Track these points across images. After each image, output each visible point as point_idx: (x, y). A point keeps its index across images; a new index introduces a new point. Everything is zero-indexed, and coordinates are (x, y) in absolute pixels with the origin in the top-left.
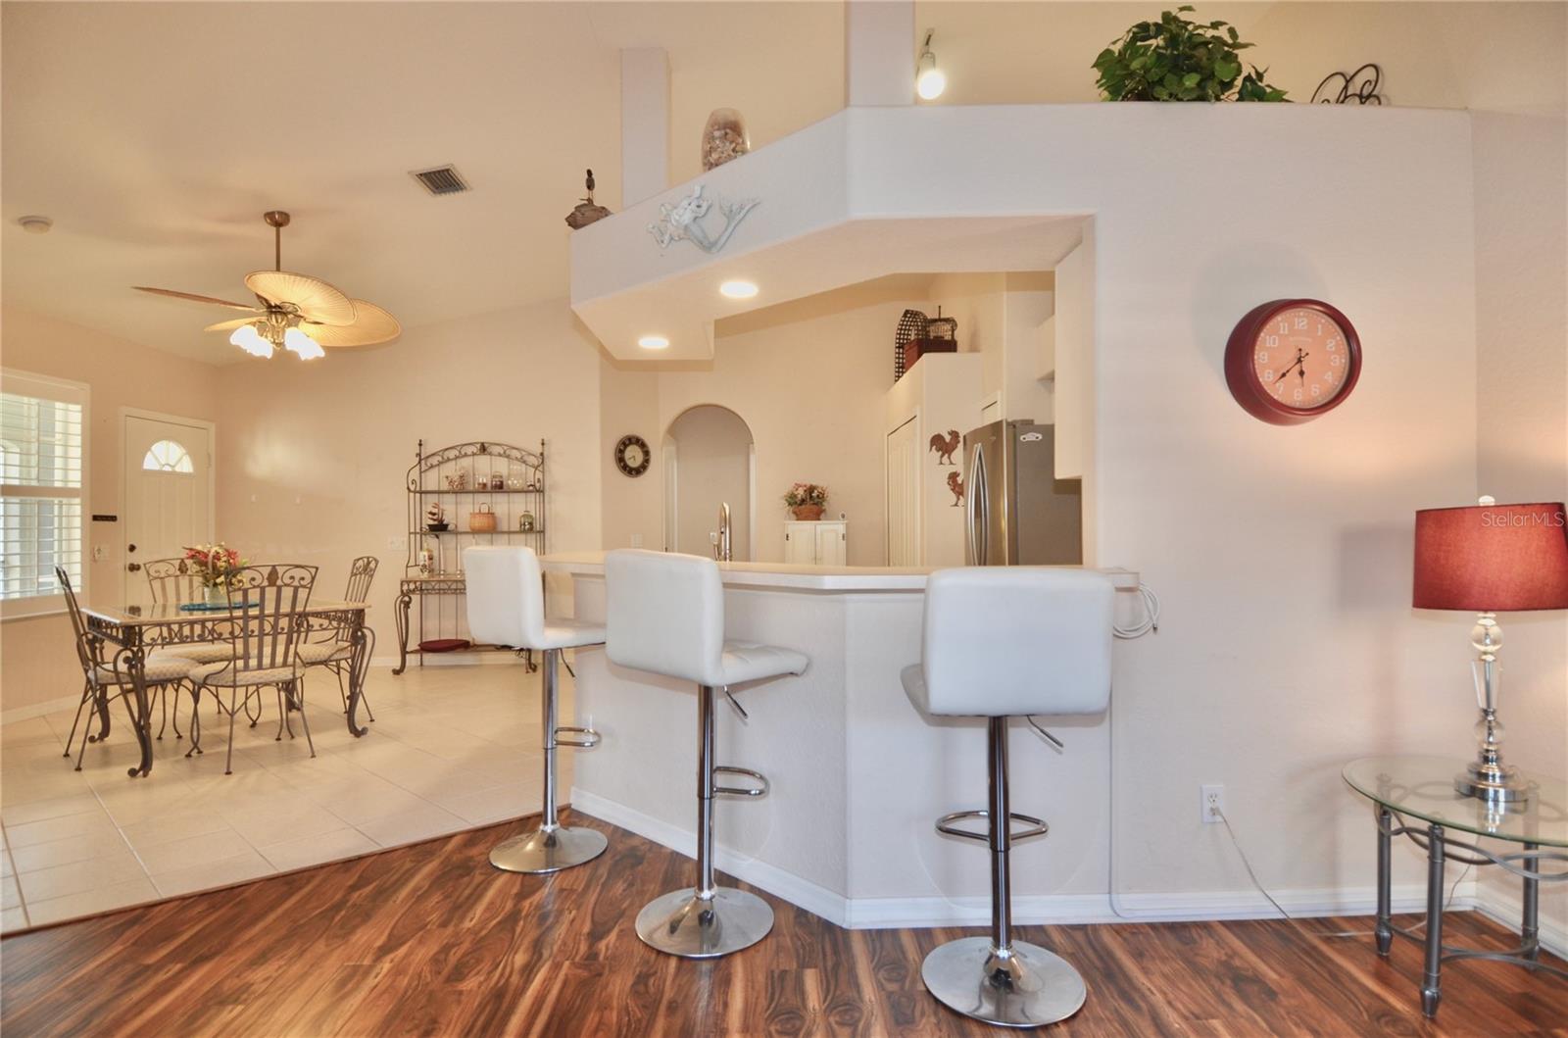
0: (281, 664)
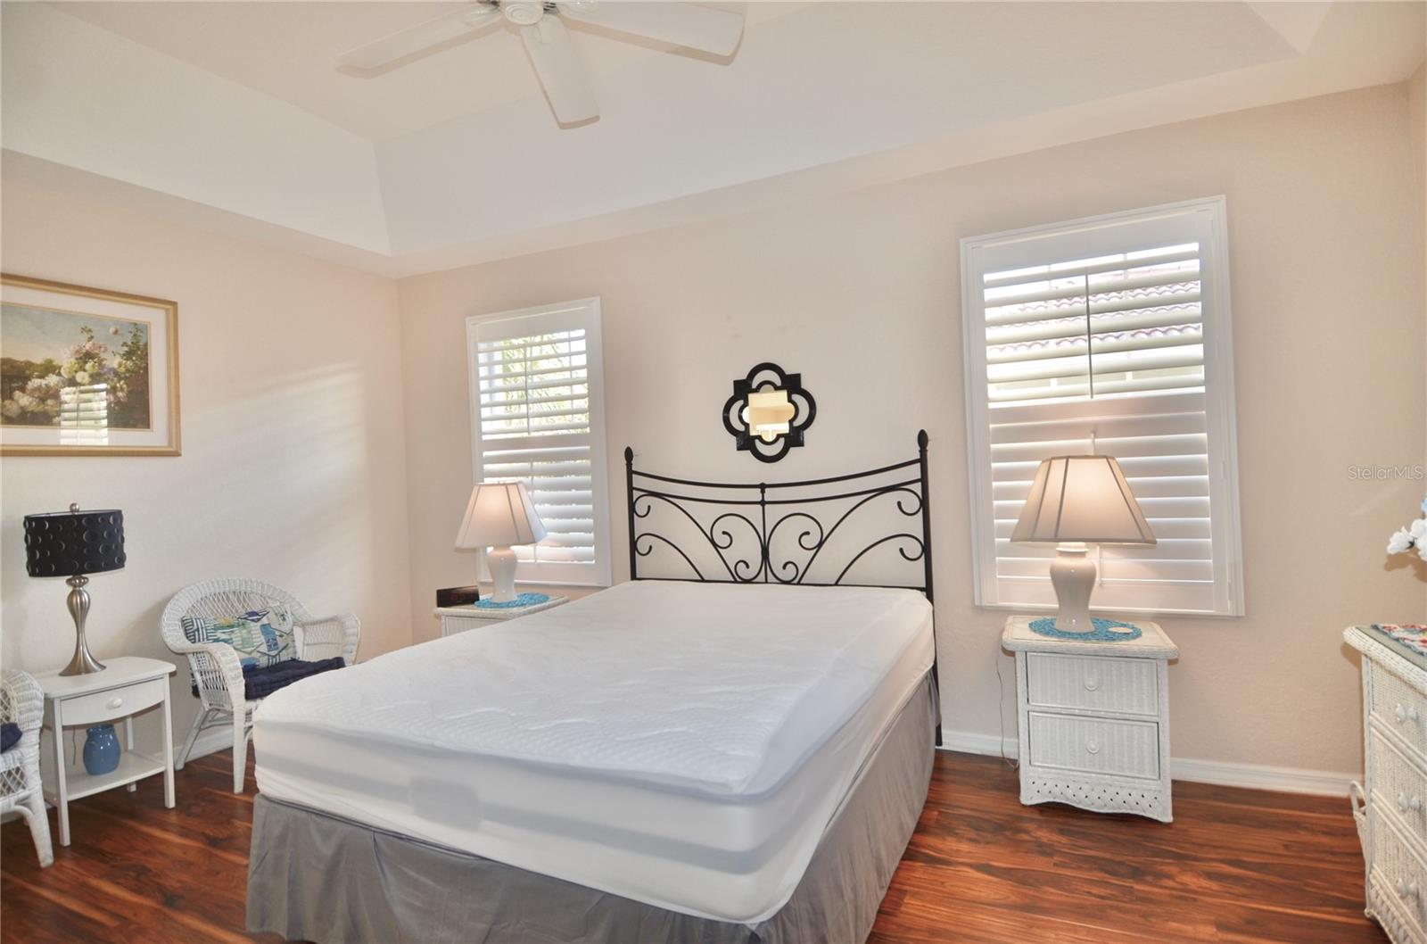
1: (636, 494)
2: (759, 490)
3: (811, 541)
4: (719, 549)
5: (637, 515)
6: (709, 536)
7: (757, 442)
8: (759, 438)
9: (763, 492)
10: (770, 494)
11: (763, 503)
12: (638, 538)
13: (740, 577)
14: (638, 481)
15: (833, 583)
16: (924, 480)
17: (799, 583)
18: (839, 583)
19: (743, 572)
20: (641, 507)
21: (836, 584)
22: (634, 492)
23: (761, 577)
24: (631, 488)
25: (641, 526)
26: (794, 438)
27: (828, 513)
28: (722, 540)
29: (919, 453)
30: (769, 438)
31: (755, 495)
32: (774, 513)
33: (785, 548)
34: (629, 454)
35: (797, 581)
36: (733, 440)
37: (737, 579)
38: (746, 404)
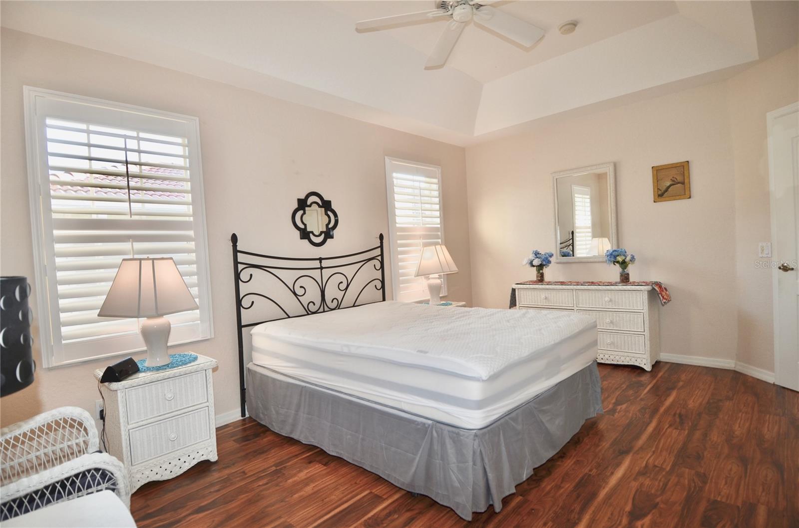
1: (240, 267)
2: (319, 261)
3: (343, 286)
4: (298, 297)
5: (241, 280)
6: (293, 290)
7: (311, 235)
8: (312, 232)
9: (321, 262)
10: (325, 263)
11: (321, 268)
12: (242, 298)
13: (310, 311)
14: (241, 258)
15: (352, 305)
16: (382, 255)
17: (339, 309)
18: (355, 305)
19: (313, 308)
20: (244, 276)
21: (354, 306)
22: (239, 265)
23: (321, 310)
24: (236, 263)
25: (244, 289)
26: (328, 234)
27: (349, 271)
28: (300, 291)
29: (380, 243)
30: (317, 233)
31: (316, 264)
32: (327, 273)
33: (332, 292)
34: (234, 239)
35: (338, 307)
36: (298, 233)
37: (309, 313)
38: (304, 213)
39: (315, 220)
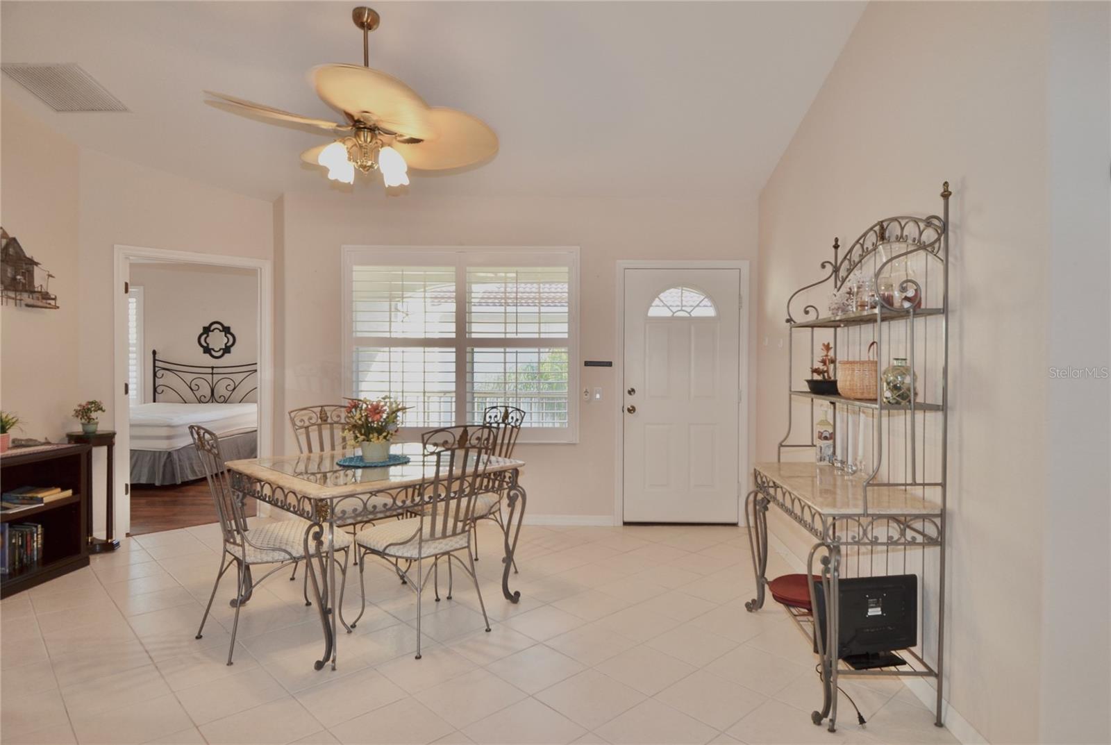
0: (451, 533)
1: (157, 369)
3: (230, 388)
4: (194, 391)
5: (157, 377)
6: (189, 386)
7: (212, 351)
8: (213, 349)
9: (213, 370)
10: (215, 371)
12: (157, 387)
14: (158, 364)
15: (240, 401)
17: (226, 402)
19: (203, 399)
20: (159, 374)
23: (211, 401)
24: (154, 367)
25: (159, 382)
26: (227, 350)
27: (238, 378)
28: (195, 388)
30: (217, 350)
31: (210, 370)
32: (216, 377)
33: (221, 390)
34: (154, 353)
36: (202, 349)
37: (200, 401)
38: (208, 336)
39: (217, 340)
